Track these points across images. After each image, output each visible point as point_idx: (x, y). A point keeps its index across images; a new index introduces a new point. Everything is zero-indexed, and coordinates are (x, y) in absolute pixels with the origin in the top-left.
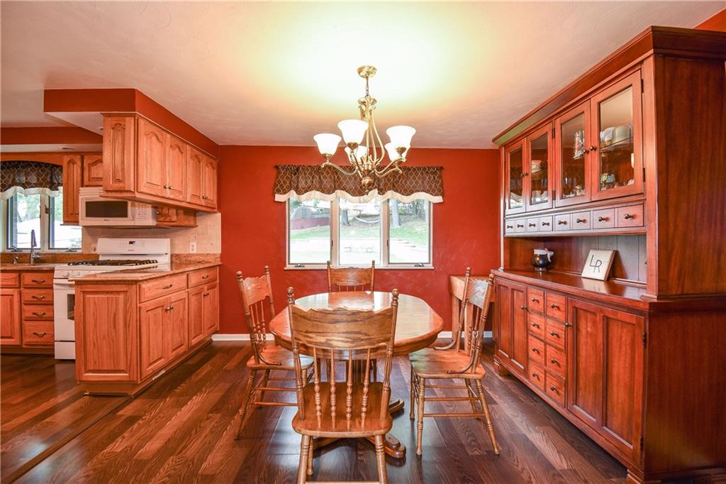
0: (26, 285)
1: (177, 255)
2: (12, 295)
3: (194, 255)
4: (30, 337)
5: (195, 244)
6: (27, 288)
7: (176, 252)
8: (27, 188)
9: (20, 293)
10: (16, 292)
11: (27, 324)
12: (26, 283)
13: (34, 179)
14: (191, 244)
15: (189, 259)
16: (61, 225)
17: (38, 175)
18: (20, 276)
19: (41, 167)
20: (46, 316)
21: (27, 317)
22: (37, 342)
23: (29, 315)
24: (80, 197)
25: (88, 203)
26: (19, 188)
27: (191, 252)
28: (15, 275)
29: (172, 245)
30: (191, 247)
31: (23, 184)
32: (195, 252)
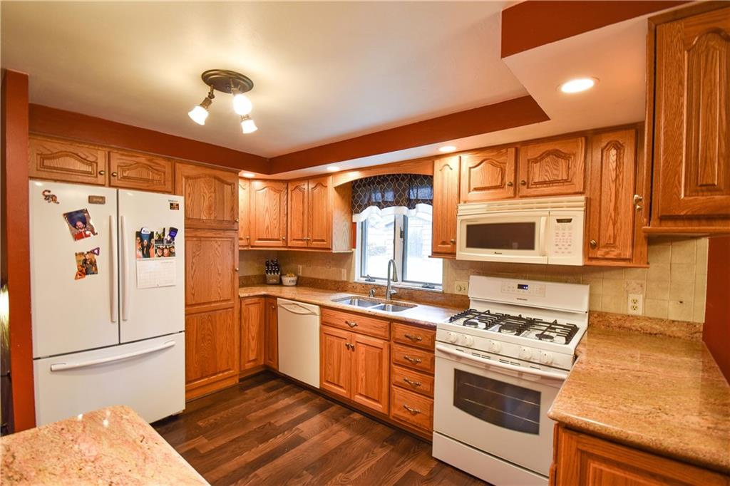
0: (398, 339)
1: (601, 315)
2: (382, 349)
3: (636, 318)
4: (399, 409)
5: (640, 298)
6: (397, 343)
7: (598, 308)
8: (383, 208)
9: (390, 347)
10: (386, 346)
11: (398, 391)
12: (397, 337)
13: (390, 196)
14: (632, 297)
15: (628, 324)
16: (429, 257)
17: (396, 191)
18: (390, 325)
19: (397, 180)
20: (421, 387)
21: (396, 382)
22: (408, 419)
23: (401, 381)
24: (459, 219)
25: (469, 227)
26: (375, 208)
27: (631, 312)
28: (385, 323)
29: (592, 296)
30: (631, 304)
31: (379, 203)
32: (639, 312)
